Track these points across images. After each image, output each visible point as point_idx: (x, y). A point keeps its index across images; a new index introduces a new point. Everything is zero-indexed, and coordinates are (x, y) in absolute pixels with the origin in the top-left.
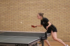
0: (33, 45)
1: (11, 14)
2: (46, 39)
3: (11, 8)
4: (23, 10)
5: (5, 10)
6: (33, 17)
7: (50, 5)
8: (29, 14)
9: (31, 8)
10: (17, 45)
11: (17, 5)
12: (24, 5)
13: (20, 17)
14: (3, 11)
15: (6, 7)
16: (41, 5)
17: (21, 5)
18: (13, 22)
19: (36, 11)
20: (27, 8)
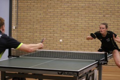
0: (86, 73)
1: (50, 22)
2: (106, 64)
3: (50, 12)
4: (68, 17)
5: (40, 16)
6: (84, 28)
7: (110, 9)
8: (78, 23)
9: (80, 13)
10: (60, 73)
11: (60, 8)
12: (70, 8)
13: (64, 27)
14: (37, 18)
15: (41, 12)
16: (96, 9)
17: (65, 8)
18: (52, 35)
19: (89, 17)
20: (74, 13)
